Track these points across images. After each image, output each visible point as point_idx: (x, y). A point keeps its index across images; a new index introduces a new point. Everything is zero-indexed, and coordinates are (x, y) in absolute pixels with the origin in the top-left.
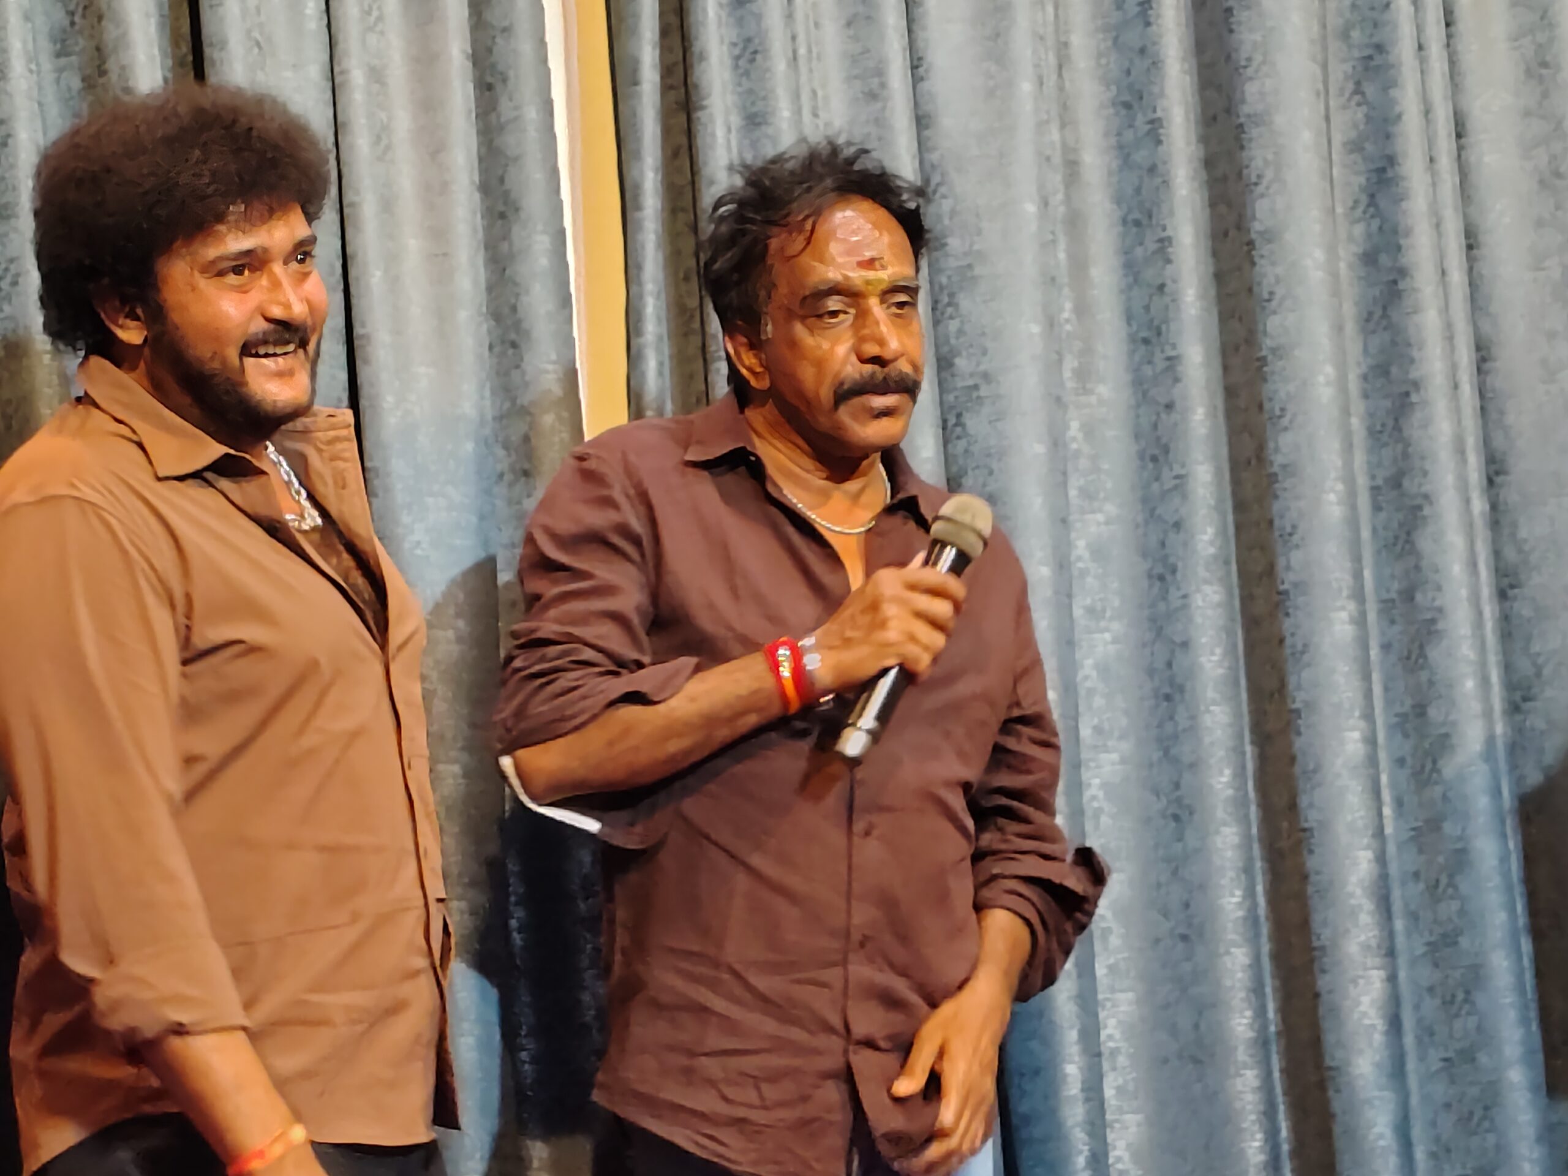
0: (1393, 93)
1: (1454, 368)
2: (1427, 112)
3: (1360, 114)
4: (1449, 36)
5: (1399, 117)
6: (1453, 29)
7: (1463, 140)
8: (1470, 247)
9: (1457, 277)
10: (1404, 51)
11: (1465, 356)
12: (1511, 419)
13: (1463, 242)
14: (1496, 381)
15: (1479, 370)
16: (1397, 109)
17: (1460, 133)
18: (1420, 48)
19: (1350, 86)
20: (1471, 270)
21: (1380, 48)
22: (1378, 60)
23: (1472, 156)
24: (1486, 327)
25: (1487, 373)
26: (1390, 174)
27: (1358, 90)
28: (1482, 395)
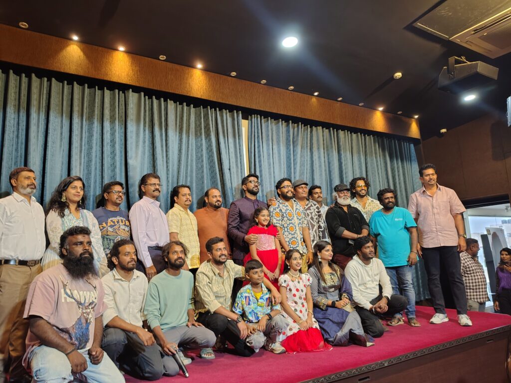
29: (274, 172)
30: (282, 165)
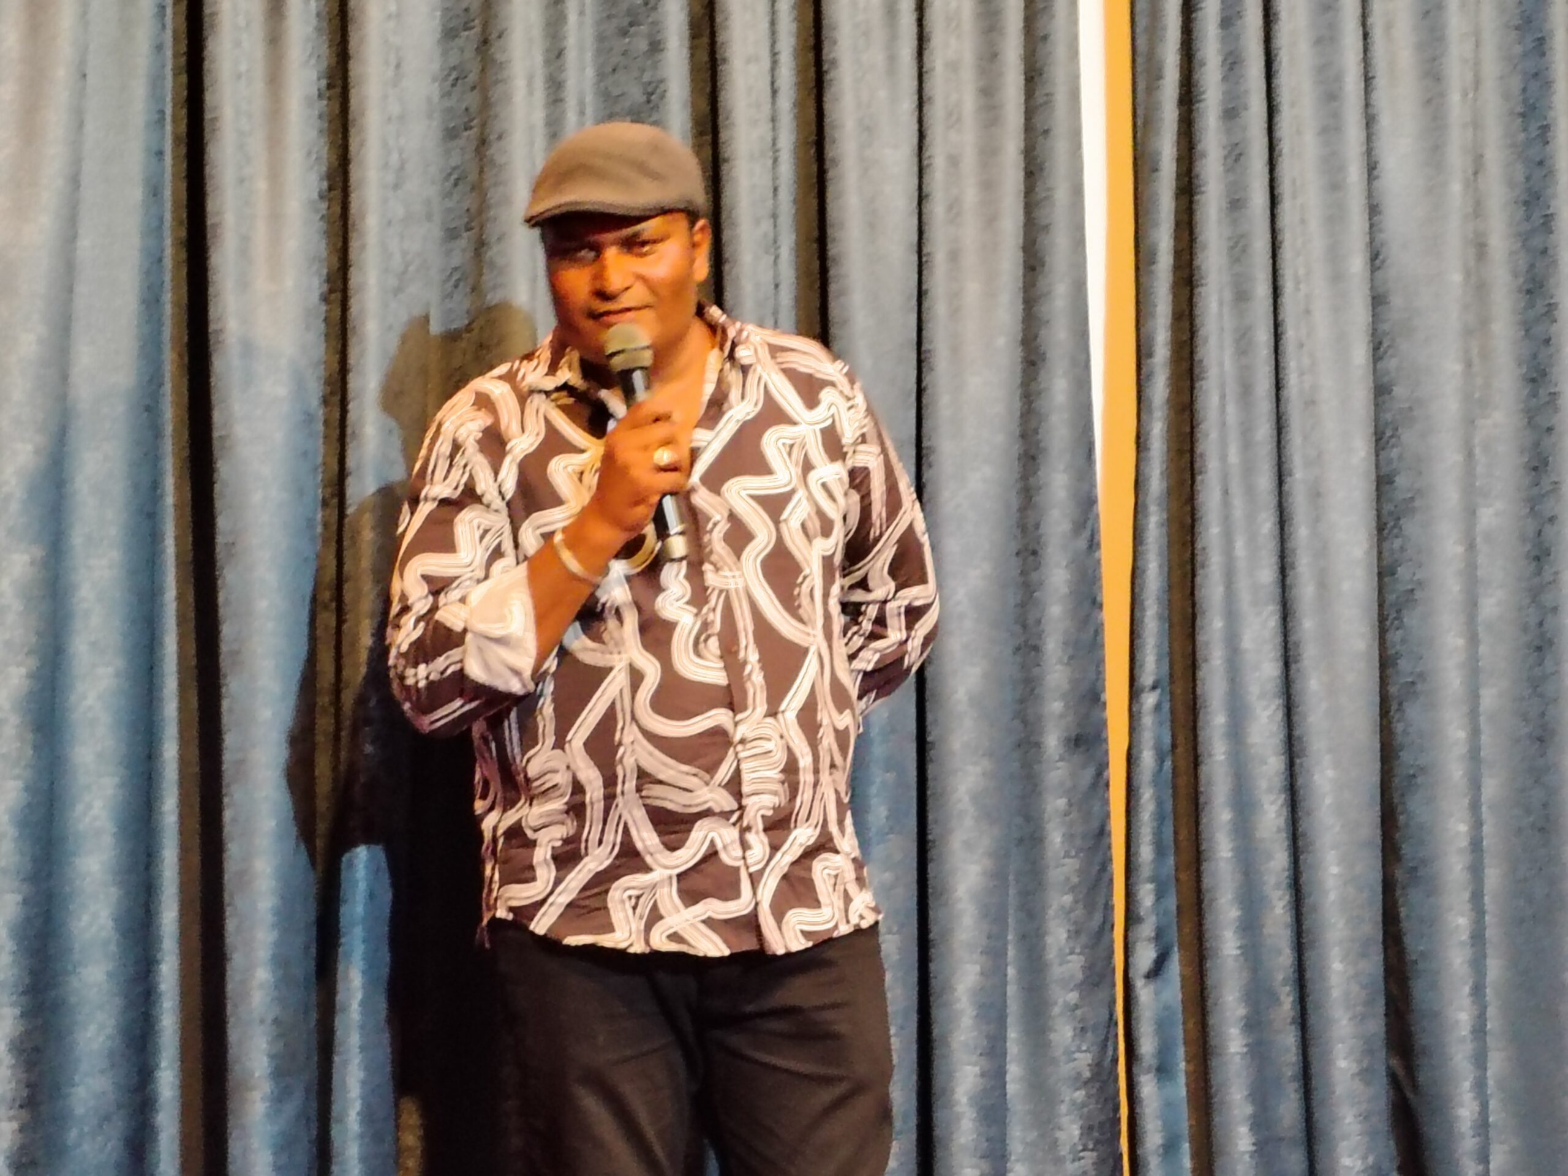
29: (1372, 169)
30: (1455, 97)
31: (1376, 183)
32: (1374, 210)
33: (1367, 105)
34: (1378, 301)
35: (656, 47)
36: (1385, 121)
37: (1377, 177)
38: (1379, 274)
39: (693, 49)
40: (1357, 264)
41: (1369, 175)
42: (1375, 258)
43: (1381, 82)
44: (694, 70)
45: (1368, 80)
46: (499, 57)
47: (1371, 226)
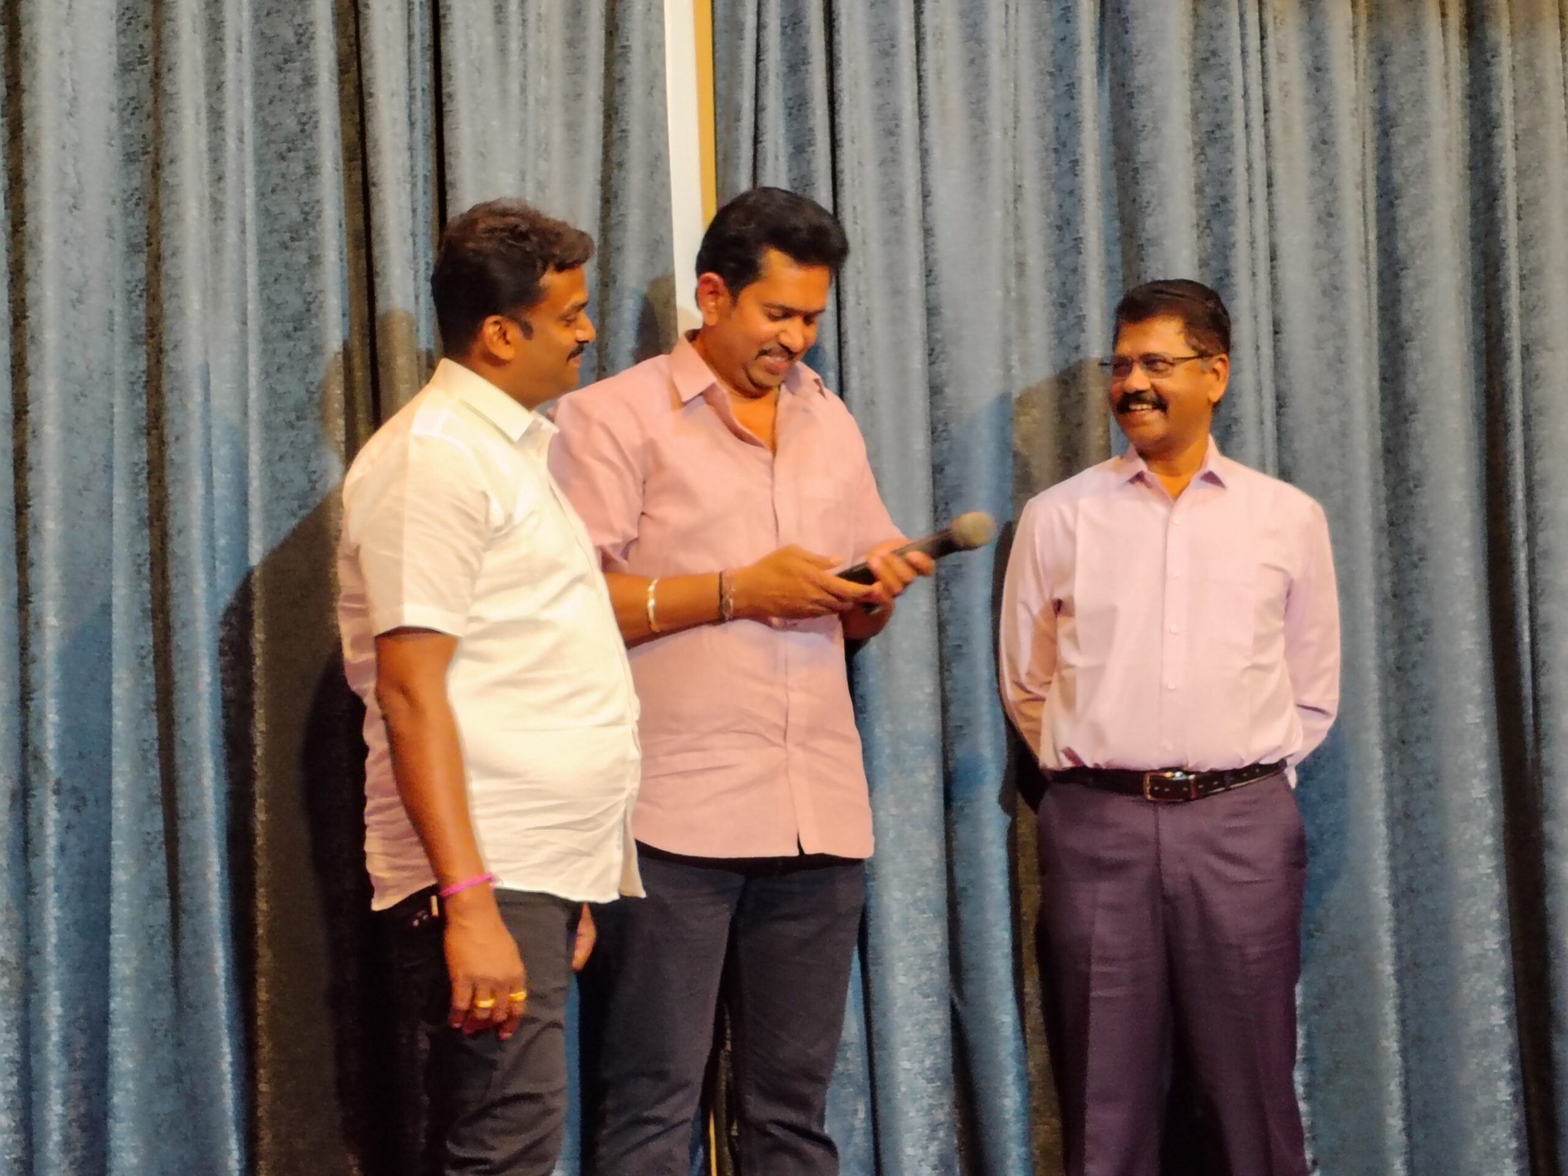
0: (1231, 229)
1: (1261, 410)
2: (1252, 243)
3: (1209, 241)
4: (1269, 194)
5: (1234, 245)
6: (1272, 189)
7: (1274, 262)
8: (1276, 333)
9: (1267, 351)
10: (1240, 202)
11: (1269, 403)
12: (1296, 445)
13: (1271, 328)
14: (1289, 421)
15: (1278, 414)
16: (1232, 240)
17: (1273, 258)
18: (1250, 200)
19: (1204, 223)
20: (1275, 347)
21: (1224, 199)
22: (1222, 207)
23: (1280, 274)
24: (1284, 386)
25: (1283, 414)
26: (1226, 281)
27: (1208, 226)
28: (1278, 430)
31: (929, 210)
32: (928, 232)
33: (922, 140)
34: (932, 312)
35: (309, 81)
36: (936, 155)
37: (930, 204)
38: (932, 289)
39: (341, 82)
40: (914, 281)
41: (924, 201)
42: (929, 274)
43: (933, 121)
44: (343, 101)
45: (922, 117)
46: (169, 89)
47: (926, 246)
